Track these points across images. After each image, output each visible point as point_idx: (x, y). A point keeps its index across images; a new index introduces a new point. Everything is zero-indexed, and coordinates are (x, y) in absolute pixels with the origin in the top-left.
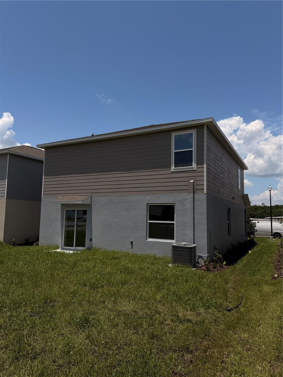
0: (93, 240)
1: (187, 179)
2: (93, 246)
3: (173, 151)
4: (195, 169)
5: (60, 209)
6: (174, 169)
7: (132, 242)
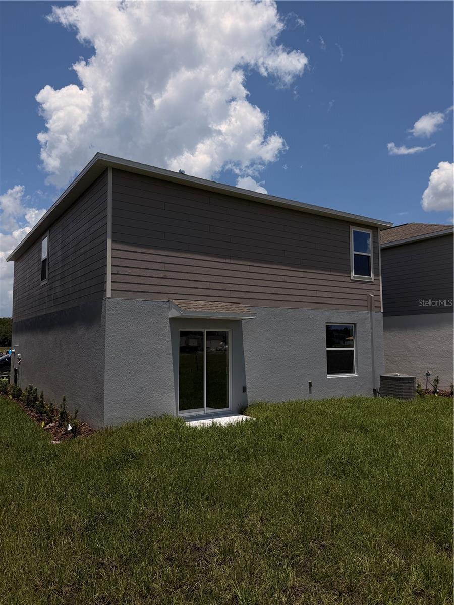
0: (248, 390)
1: (365, 292)
2: (249, 400)
3: (353, 252)
4: (373, 280)
5: (169, 330)
6: (354, 277)
7: (310, 383)
